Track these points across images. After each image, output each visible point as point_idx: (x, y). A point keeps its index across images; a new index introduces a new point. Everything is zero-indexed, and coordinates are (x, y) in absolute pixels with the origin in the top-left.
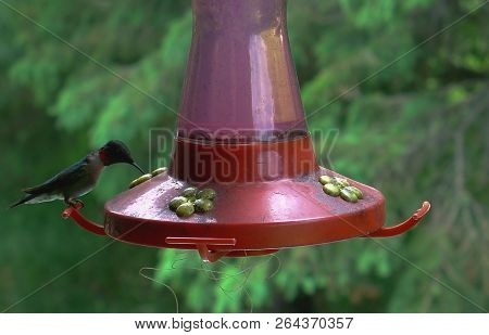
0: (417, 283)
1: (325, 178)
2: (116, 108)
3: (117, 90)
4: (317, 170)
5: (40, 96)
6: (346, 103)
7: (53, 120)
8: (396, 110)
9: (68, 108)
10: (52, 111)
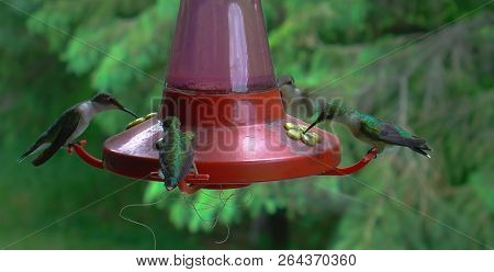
0: (364, 207)
1: (289, 125)
2: (116, 54)
3: (119, 39)
4: (283, 117)
5: (54, 43)
6: (310, 52)
7: (64, 65)
8: (353, 57)
9: (76, 54)
10: (63, 57)
